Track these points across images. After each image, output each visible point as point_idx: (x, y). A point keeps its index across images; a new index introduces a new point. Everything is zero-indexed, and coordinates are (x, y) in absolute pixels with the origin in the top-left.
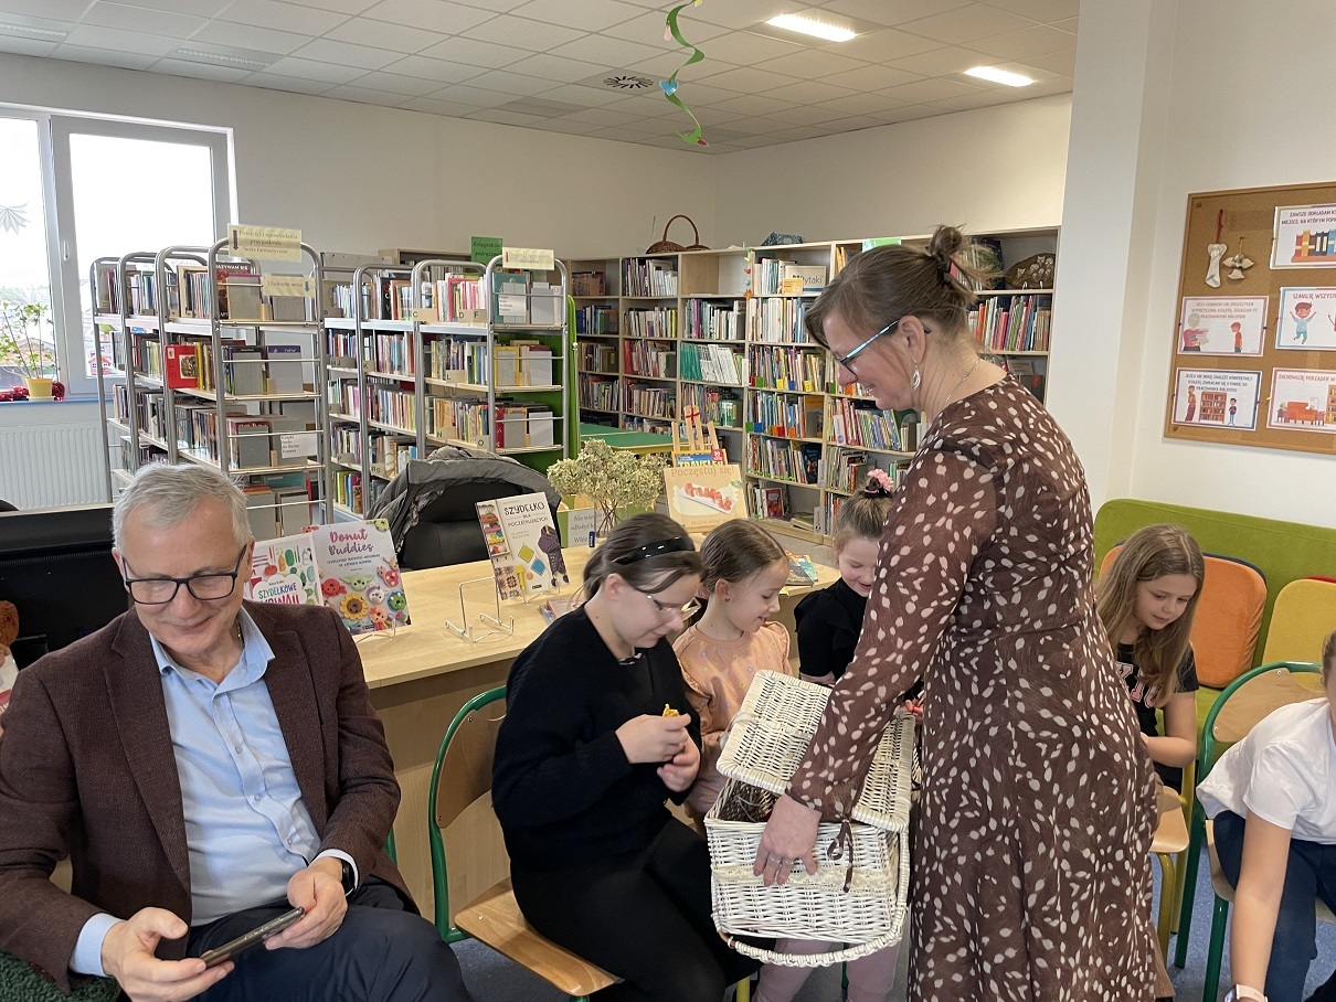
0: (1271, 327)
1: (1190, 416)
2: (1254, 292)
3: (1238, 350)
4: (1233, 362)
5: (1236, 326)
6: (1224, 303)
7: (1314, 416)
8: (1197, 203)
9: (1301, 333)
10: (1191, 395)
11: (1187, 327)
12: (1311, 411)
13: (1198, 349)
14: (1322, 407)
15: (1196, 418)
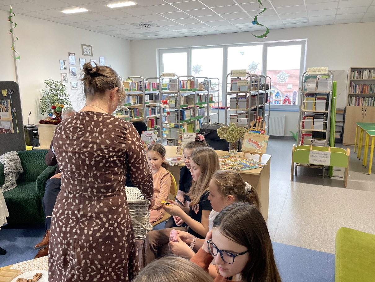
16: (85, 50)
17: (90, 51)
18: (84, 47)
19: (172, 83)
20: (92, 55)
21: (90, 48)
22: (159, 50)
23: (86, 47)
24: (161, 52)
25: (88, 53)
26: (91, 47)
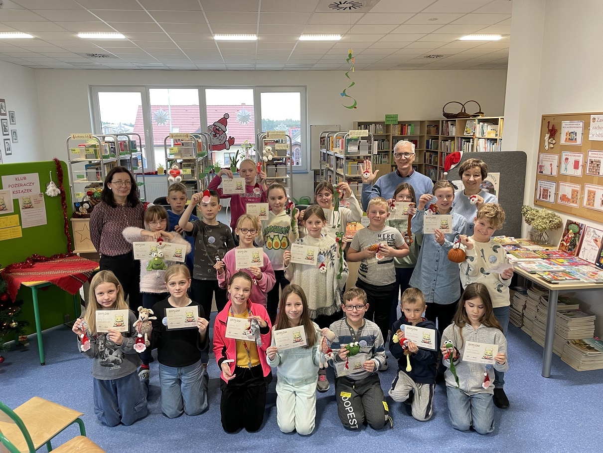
0: (559, 166)
1: (539, 198)
2: (555, 153)
3: (551, 174)
4: (550, 178)
5: (551, 164)
6: (549, 156)
7: (568, 200)
8: (544, 118)
9: (566, 169)
10: (540, 190)
11: (540, 164)
12: (567, 198)
13: (542, 172)
14: (570, 197)
15: (541, 199)
19: (185, 146)
22: (91, 87)
24: (94, 91)
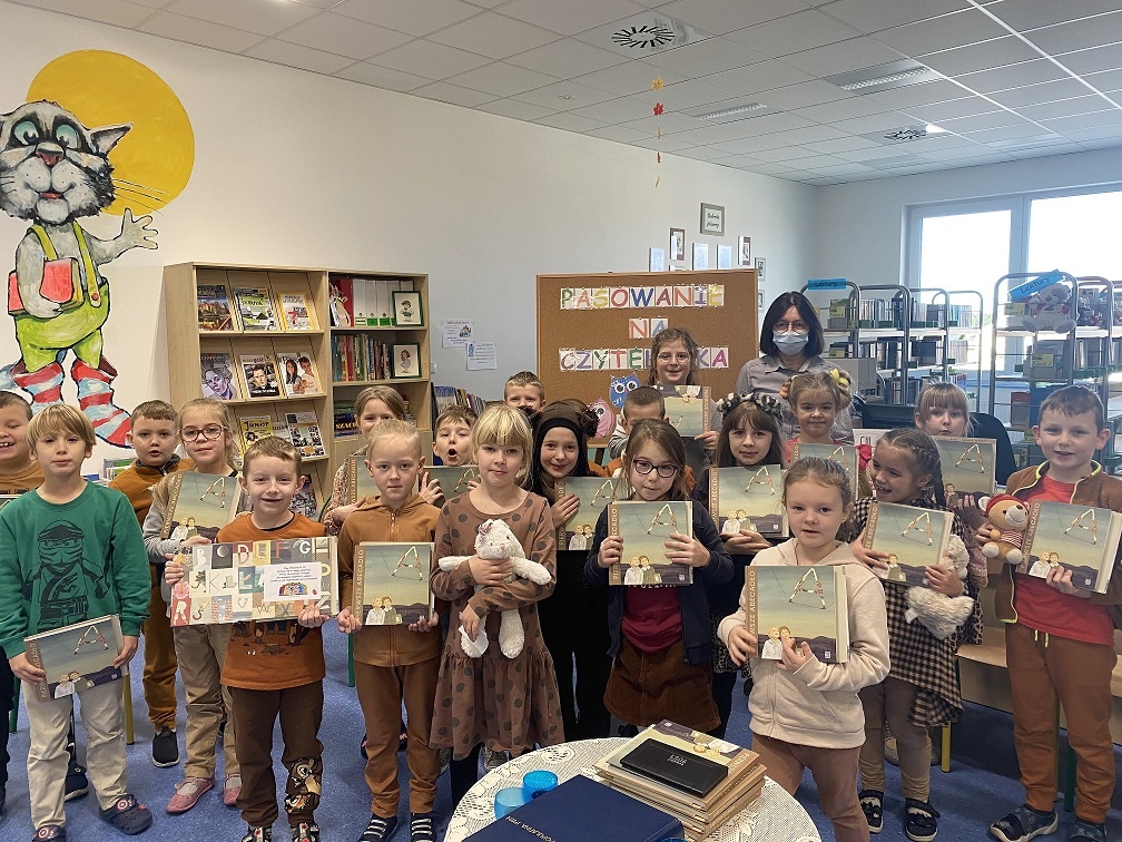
16: (707, 220)
17: (719, 222)
18: (707, 211)
20: (722, 234)
21: (719, 213)
22: (910, 209)
23: (712, 212)
24: (914, 214)
25: (714, 228)
26: (722, 209)
